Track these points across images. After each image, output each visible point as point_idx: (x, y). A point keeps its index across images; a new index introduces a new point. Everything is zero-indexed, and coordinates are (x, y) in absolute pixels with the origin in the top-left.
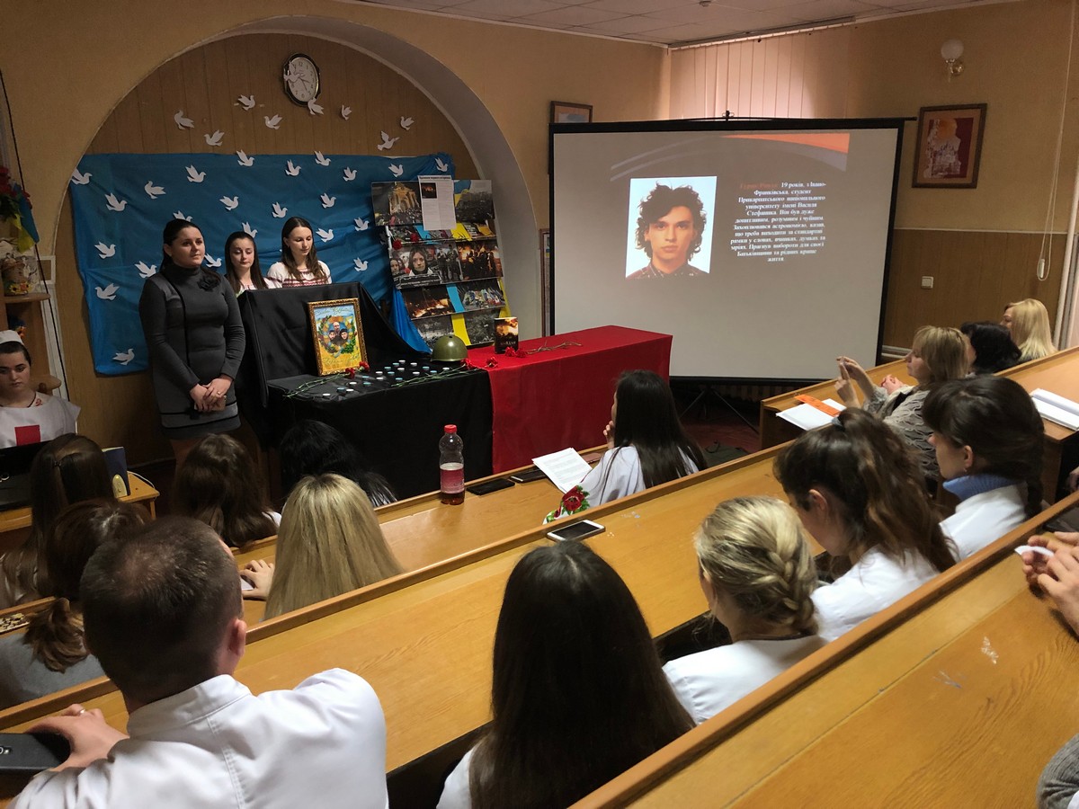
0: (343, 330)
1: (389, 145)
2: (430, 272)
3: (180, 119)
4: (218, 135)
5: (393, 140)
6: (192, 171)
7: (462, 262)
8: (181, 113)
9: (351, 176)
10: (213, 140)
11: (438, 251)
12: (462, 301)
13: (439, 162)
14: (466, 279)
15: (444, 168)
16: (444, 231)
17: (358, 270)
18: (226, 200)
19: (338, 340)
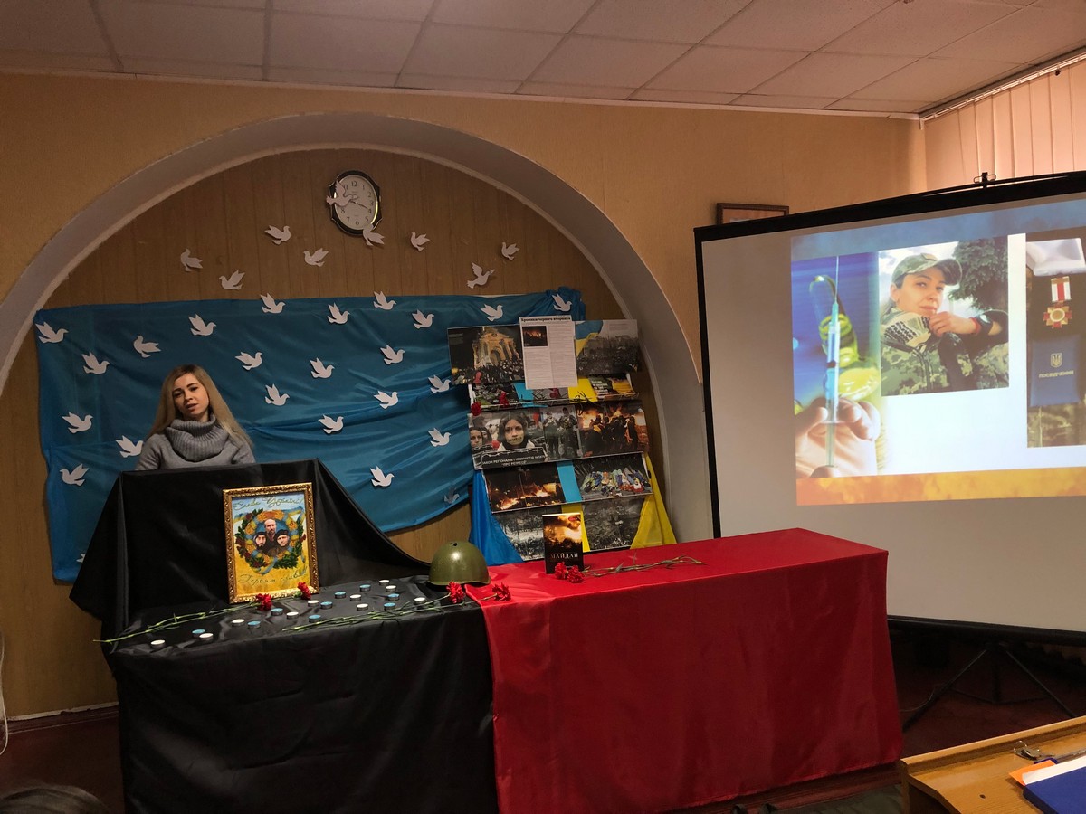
0: (281, 532)
1: (482, 280)
2: (530, 445)
3: (189, 260)
4: (236, 277)
5: (487, 274)
6: (197, 322)
7: (583, 432)
8: (188, 252)
9: (425, 322)
10: (231, 283)
11: (545, 417)
12: (580, 484)
13: (558, 299)
14: (589, 455)
15: (566, 307)
16: (557, 390)
17: (434, 444)
18: (245, 358)
19: (270, 546)
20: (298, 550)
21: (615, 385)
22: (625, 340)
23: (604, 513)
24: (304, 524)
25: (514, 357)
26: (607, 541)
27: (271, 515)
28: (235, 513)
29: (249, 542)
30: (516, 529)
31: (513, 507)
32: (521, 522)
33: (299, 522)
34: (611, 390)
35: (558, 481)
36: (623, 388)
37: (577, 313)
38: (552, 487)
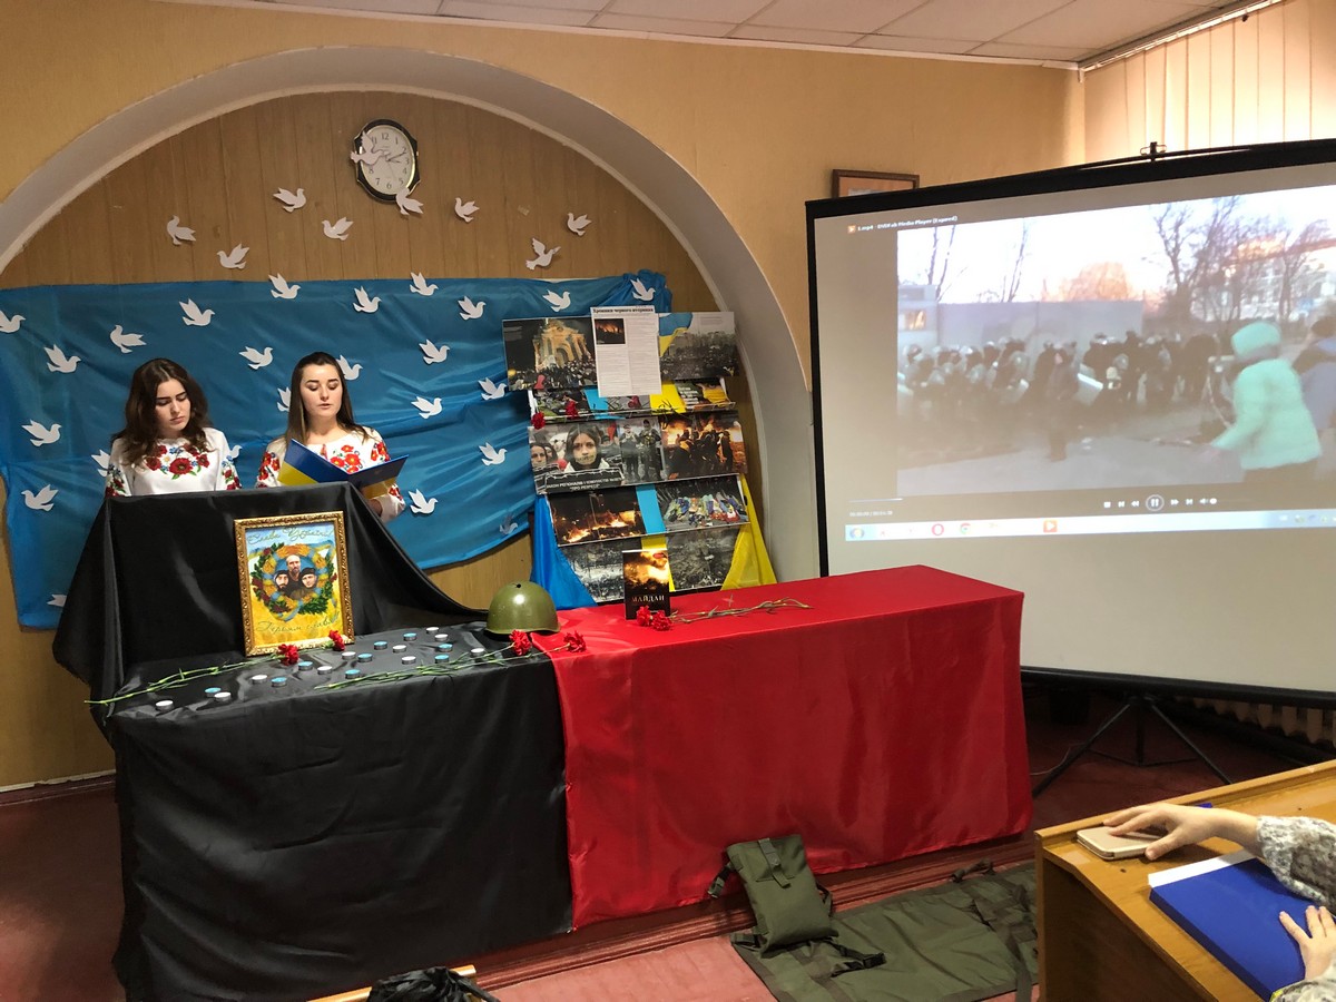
0: (306, 571)
1: (545, 260)
2: (604, 465)
3: (177, 230)
4: (239, 253)
5: (551, 252)
6: (190, 308)
7: (667, 450)
8: (176, 220)
9: (474, 311)
10: (232, 259)
11: (622, 431)
12: (663, 512)
13: (638, 285)
14: (674, 478)
15: (648, 295)
16: (637, 398)
17: (487, 463)
18: (251, 354)
19: (294, 587)
20: (329, 592)
21: (707, 393)
22: (720, 339)
23: (691, 546)
24: (334, 561)
25: (585, 357)
26: (694, 579)
27: (294, 550)
28: (250, 548)
29: (268, 582)
30: (588, 565)
31: (584, 539)
32: (593, 557)
33: (328, 558)
34: (701, 399)
35: (637, 509)
36: (717, 396)
37: (662, 303)
38: (630, 515)
